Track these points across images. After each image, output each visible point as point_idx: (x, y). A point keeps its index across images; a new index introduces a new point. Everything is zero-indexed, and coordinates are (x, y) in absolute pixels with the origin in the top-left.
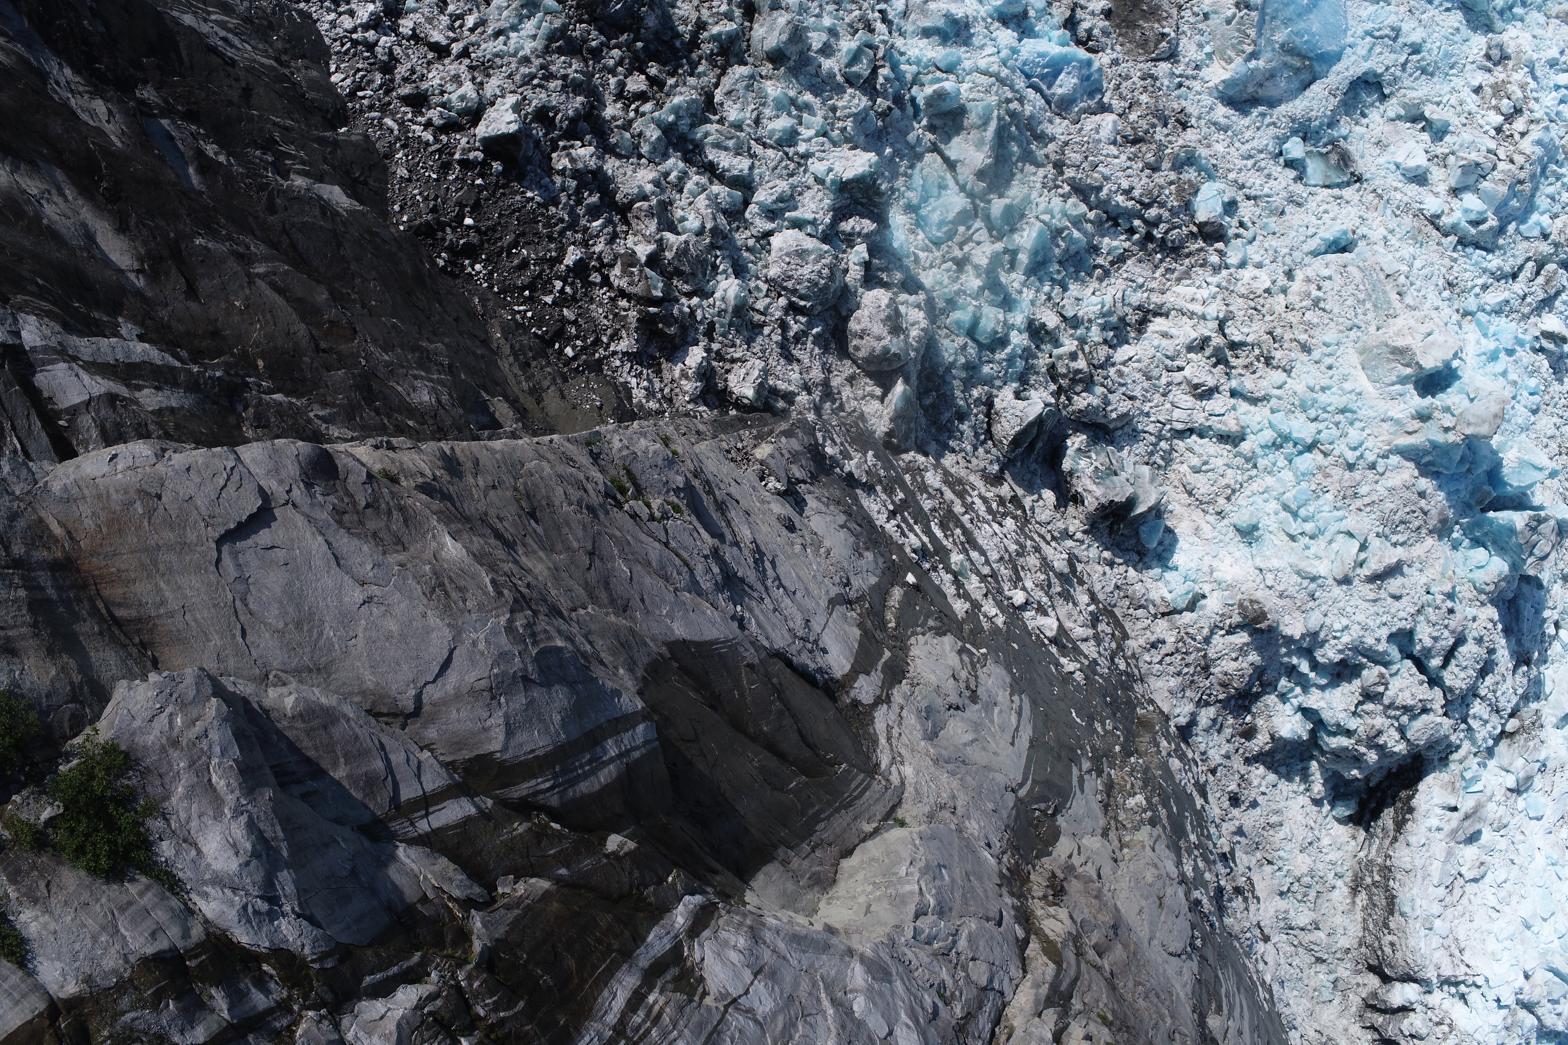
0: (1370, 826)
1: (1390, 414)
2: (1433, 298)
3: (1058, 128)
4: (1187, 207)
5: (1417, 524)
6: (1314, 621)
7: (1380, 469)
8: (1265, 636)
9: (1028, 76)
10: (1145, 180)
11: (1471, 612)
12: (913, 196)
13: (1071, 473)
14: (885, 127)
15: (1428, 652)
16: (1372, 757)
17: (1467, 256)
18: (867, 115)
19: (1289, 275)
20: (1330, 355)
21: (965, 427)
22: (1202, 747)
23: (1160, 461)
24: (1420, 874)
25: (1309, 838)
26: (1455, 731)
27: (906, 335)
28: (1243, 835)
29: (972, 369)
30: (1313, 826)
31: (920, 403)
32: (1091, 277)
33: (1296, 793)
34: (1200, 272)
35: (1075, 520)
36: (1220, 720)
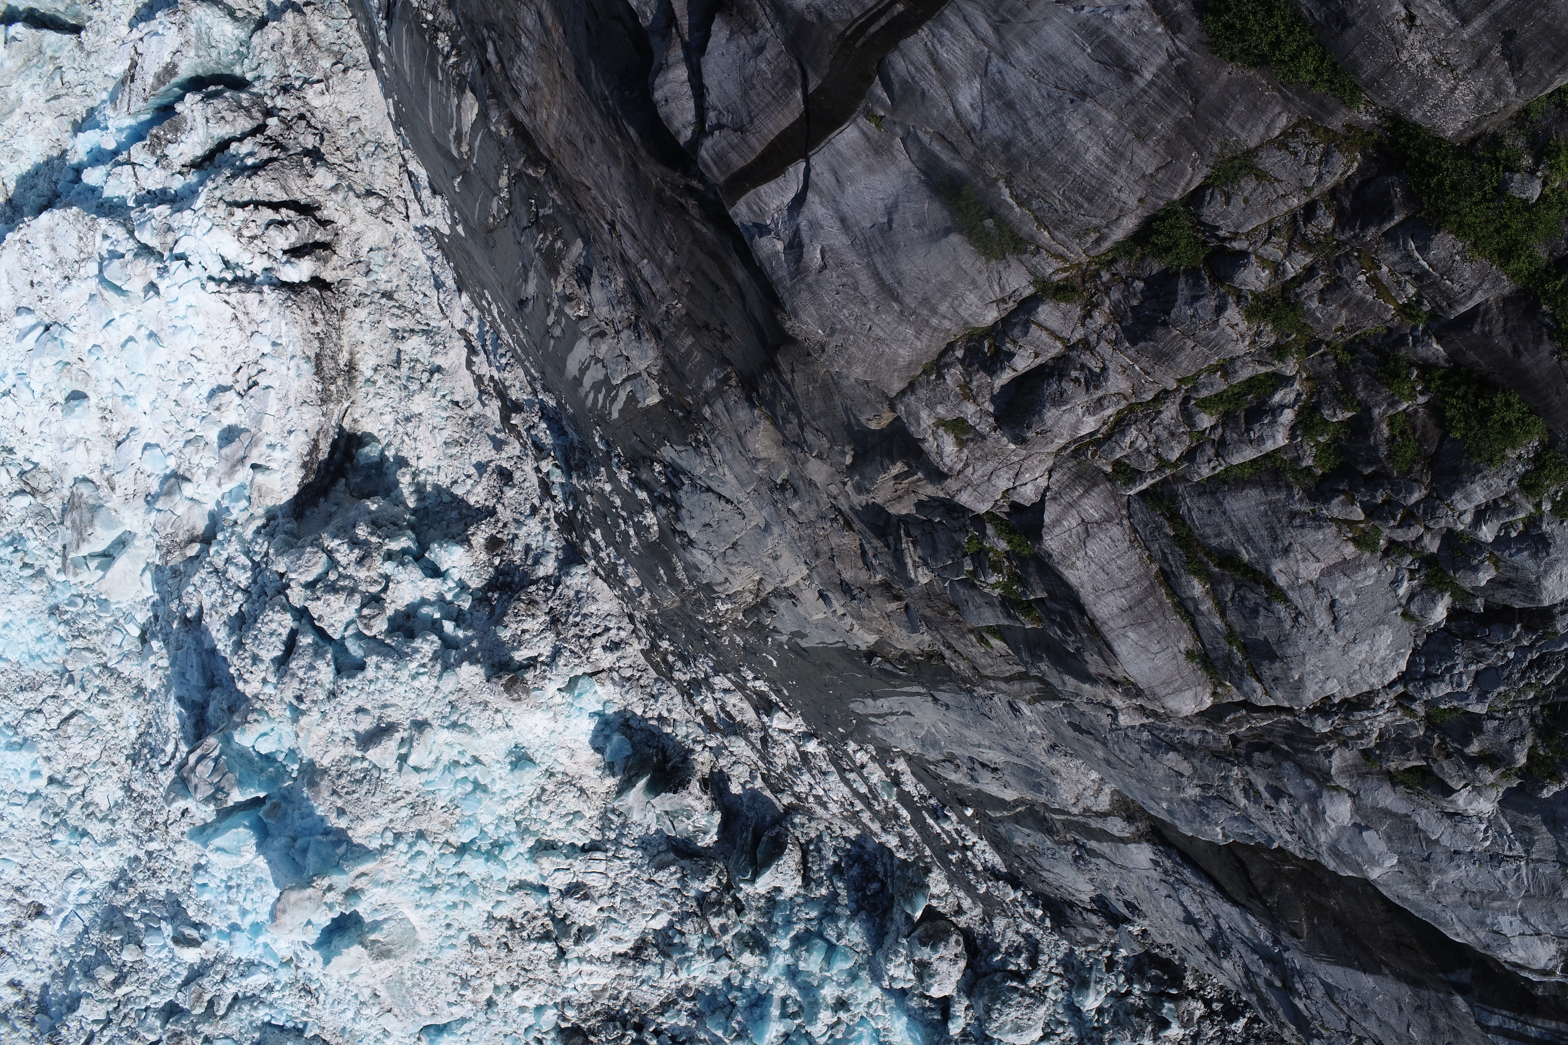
0: (339, 434)
1: (385, 890)
2: (331, 985)
5: (343, 781)
6: (449, 683)
7: (389, 835)
8: (496, 660)
11: (269, 690)
13: (713, 810)
15: (318, 653)
16: (362, 532)
17: (291, 1018)
19: (490, 1003)
20: (450, 937)
21: (832, 859)
22: (550, 536)
23: (613, 817)
24: (292, 401)
25: (410, 427)
26: (267, 554)
27: (910, 959)
28: (493, 438)
29: (828, 915)
30: (406, 438)
31: (884, 884)
32: (697, 990)
33: (428, 473)
34: (583, 1000)
35: (703, 761)
36: (529, 562)
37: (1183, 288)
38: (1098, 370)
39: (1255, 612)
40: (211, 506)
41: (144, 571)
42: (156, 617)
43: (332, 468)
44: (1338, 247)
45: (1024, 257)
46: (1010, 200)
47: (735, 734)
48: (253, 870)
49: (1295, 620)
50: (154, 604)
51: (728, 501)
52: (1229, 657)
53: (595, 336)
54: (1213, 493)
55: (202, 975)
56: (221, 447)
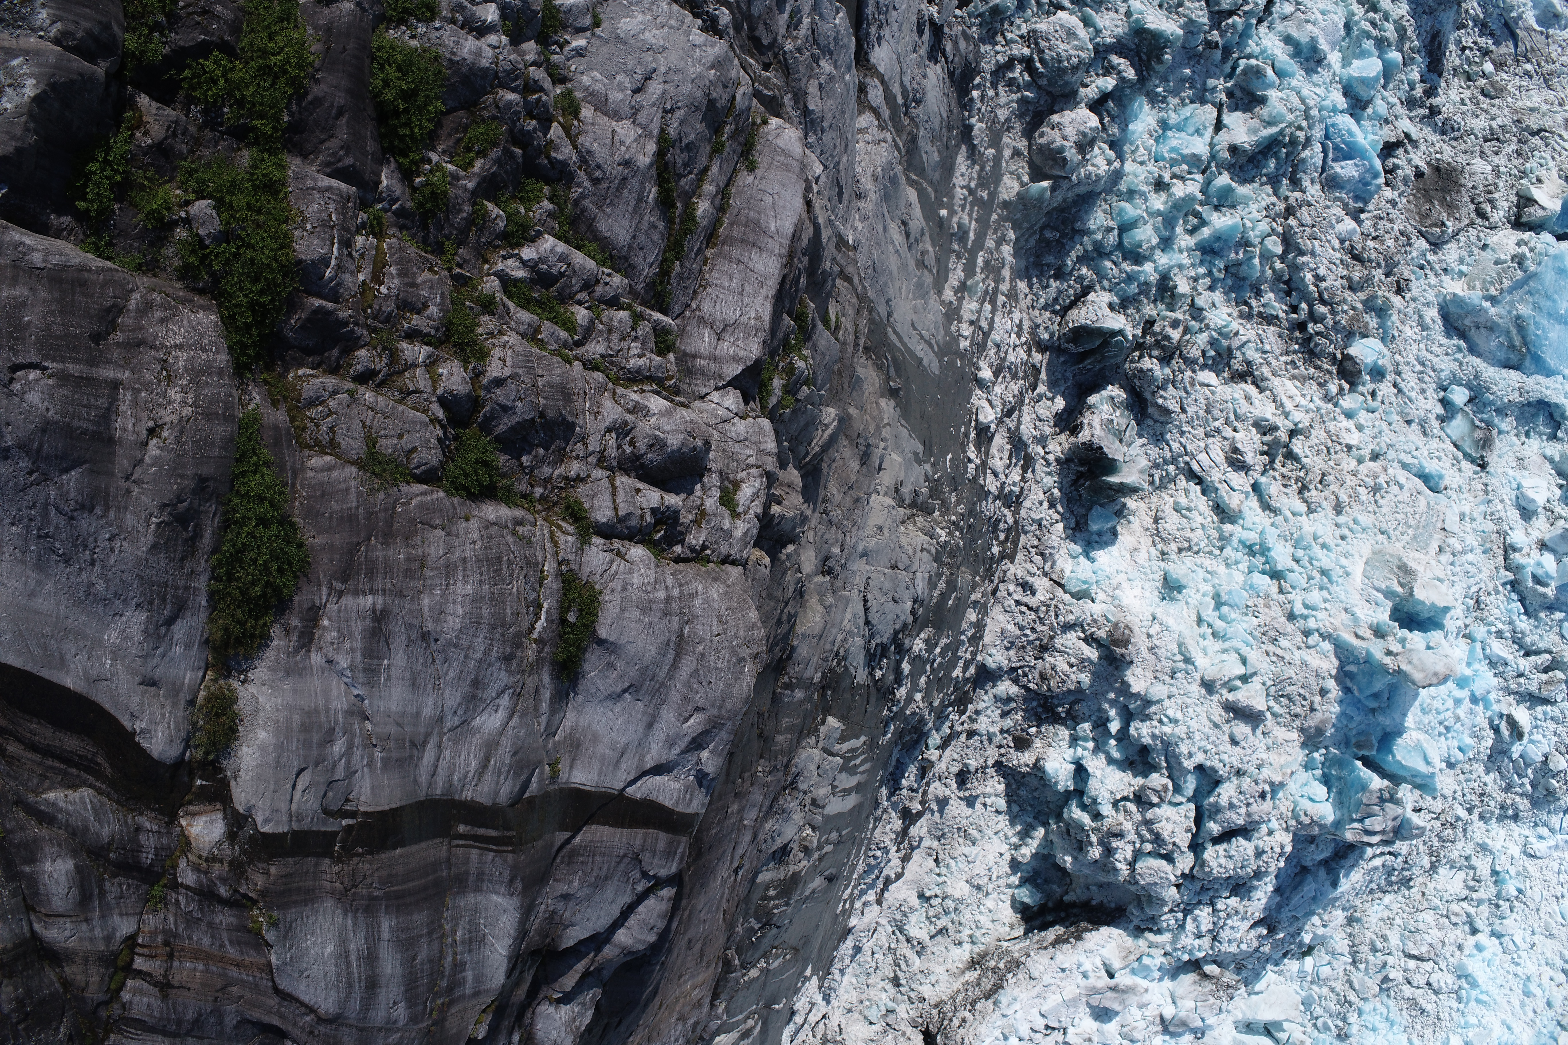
0: (1032, 932)
1: (1355, 609)
2: (1459, 589)
3: (1313, 191)
4: (1350, 335)
5: (1298, 710)
6: (1158, 691)
7: (1311, 641)
8: (1110, 669)
9: (1327, 137)
10: (1338, 284)
11: (1274, 824)
12: (1174, 119)
13: (1090, 407)
14: (1200, 56)
15: (1217, 810)
16: (1095, 852)
17: (1509, 599)
18: (1198, 33)
19: (1375, 457)
20: (1351, 530)
21: (1054, 284)
22: (981, 706)
23: (1157, 479)
24: (1039, 988)
25: (983, 881)
26: (1171, 911)
27: (1084, 161)
28: (941, 811)
29: (1100, 252)
30: (994, 877)
31: (1042, 228)
32: (1237, 304)
33: (1007, 838)
34: (1315, 387)
35: (1058, 446)
36: (1013, 705)
37: (504, 425)
38: (613, 434)
39: (689, 147)
40: (1167, 983)
41: (1257, 993)
42: (1285, 955)
43: (1063, 915)
44: (374, 330)
45: (575, 567)
46: (543, 617)
47: (1020, 439)
48: (1420, 722)
49: (672, 111)
50: (1277, 965)
51: (865, 601)
52: (733, 136)
53: (819, 807)
54: (626, 258)
55: (1530, 694)
56: (1117, 1013)
